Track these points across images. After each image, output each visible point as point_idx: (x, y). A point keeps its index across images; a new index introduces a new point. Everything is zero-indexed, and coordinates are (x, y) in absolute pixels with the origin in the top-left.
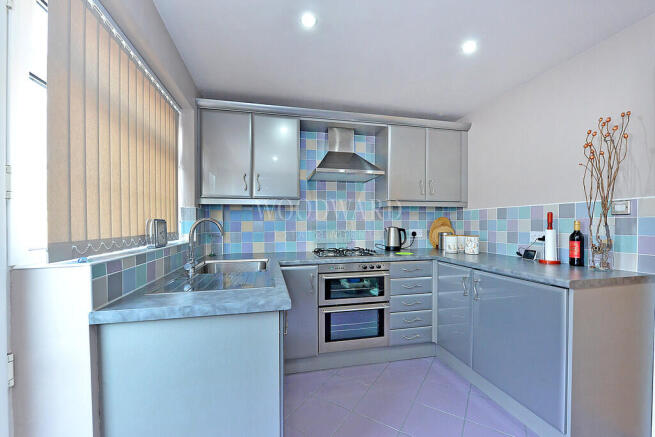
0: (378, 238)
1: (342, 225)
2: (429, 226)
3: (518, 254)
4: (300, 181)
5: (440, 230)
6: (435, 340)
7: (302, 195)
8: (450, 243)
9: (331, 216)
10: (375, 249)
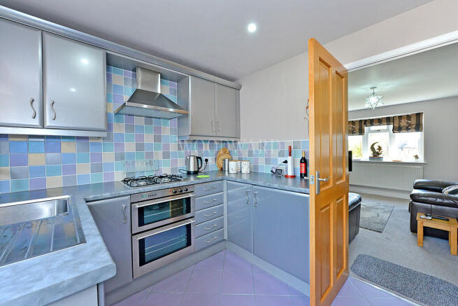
0: (181, 164)
1: (150, 155)
2: (216, 155)
3: (272, 171)
4: (107, 114)
5: (223, 157)
6: (226, 238)
7: (109, 127)
8: (233, 166)
9: (140, 147)
10: (179, 174)
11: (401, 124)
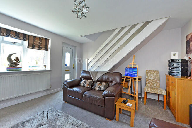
11: (34, 42)
